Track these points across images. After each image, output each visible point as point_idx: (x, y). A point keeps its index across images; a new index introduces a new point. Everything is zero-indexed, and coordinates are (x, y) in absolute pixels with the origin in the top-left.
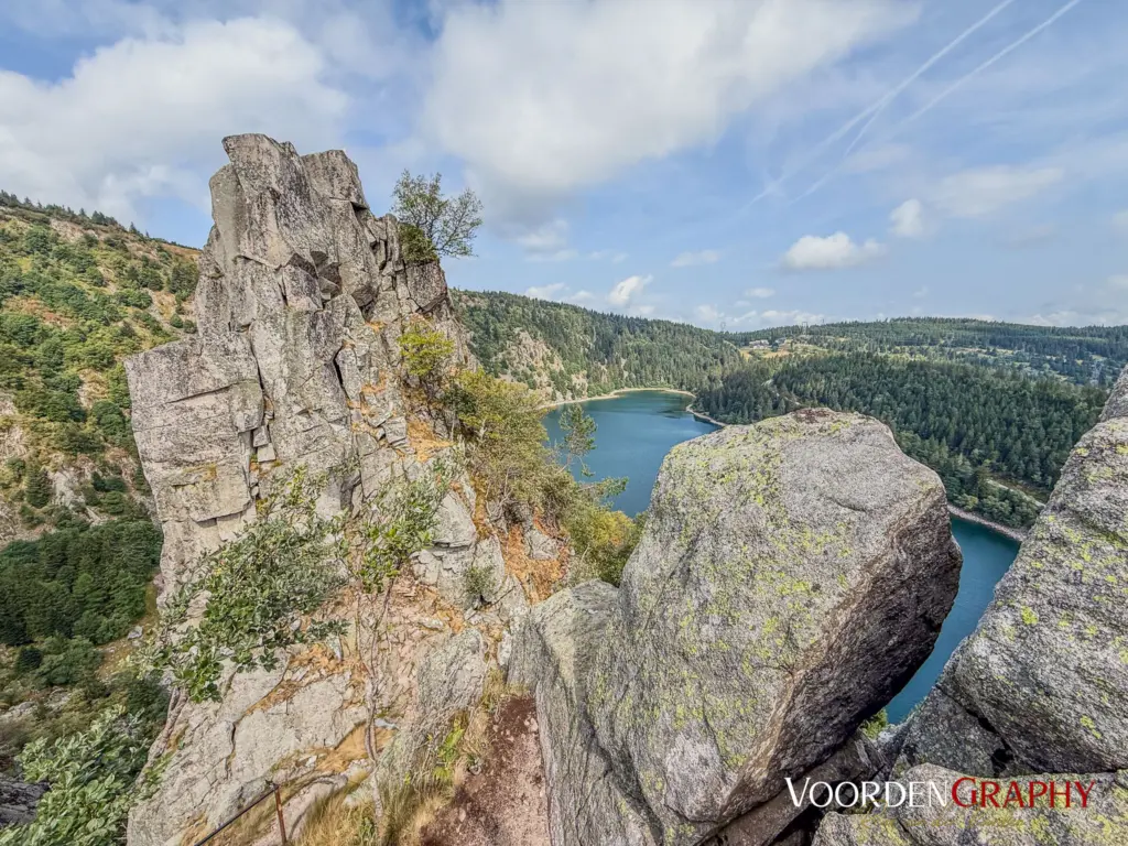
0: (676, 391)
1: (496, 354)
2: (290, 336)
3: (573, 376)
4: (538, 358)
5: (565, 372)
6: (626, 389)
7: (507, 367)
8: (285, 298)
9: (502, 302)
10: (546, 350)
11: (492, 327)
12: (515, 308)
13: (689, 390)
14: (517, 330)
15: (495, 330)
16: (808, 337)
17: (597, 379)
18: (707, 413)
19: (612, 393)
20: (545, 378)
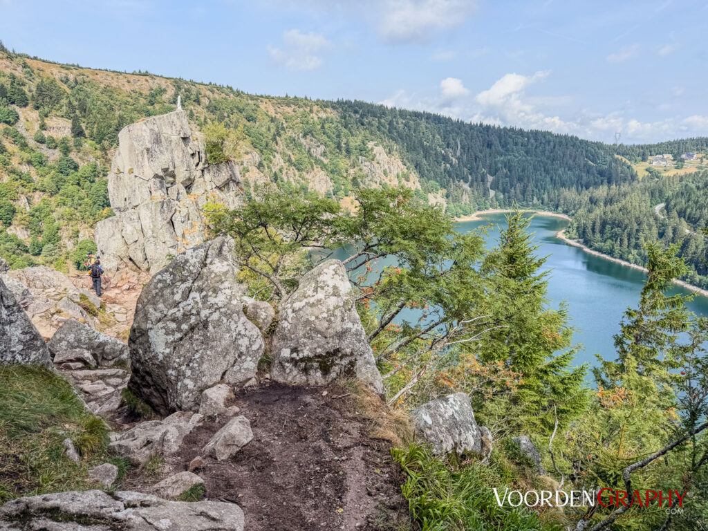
0: (550, 214)
1: (347, 170)
2: (153, 212)
3: (430, 196)
4: (393, 176)
5: (421, 192)
6: (491, 211)
8: (151, 192)
9: (356, 112)
10: (403, 166)
11: (345, 141)
12: (371, 118)
13: (566, 212)
14: (370, 145)
15: (347, 144)
17: (456, 199)
18: (582, 240)
19: (474, 215)
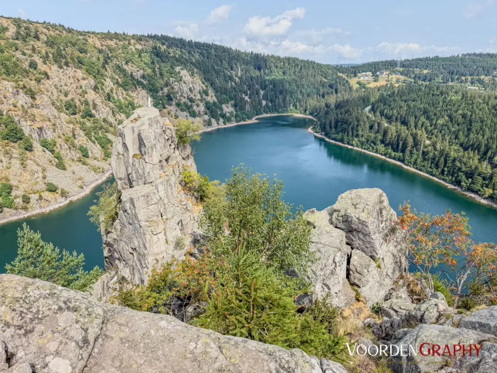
0: (302, 116)
1: (162, 89)
3: (224, 106)
4: (196, 92)
7: (171, 100)
9: (163, 44)
11: (158, 66)
12: (174, 49)
13: (311, 114)
15: (160, 69)
16: (401, 69)
18: (323, 133)
19: (254, 119)
20: (202, 108)
